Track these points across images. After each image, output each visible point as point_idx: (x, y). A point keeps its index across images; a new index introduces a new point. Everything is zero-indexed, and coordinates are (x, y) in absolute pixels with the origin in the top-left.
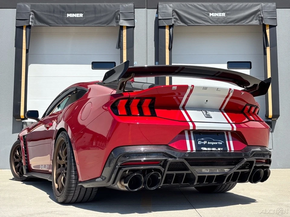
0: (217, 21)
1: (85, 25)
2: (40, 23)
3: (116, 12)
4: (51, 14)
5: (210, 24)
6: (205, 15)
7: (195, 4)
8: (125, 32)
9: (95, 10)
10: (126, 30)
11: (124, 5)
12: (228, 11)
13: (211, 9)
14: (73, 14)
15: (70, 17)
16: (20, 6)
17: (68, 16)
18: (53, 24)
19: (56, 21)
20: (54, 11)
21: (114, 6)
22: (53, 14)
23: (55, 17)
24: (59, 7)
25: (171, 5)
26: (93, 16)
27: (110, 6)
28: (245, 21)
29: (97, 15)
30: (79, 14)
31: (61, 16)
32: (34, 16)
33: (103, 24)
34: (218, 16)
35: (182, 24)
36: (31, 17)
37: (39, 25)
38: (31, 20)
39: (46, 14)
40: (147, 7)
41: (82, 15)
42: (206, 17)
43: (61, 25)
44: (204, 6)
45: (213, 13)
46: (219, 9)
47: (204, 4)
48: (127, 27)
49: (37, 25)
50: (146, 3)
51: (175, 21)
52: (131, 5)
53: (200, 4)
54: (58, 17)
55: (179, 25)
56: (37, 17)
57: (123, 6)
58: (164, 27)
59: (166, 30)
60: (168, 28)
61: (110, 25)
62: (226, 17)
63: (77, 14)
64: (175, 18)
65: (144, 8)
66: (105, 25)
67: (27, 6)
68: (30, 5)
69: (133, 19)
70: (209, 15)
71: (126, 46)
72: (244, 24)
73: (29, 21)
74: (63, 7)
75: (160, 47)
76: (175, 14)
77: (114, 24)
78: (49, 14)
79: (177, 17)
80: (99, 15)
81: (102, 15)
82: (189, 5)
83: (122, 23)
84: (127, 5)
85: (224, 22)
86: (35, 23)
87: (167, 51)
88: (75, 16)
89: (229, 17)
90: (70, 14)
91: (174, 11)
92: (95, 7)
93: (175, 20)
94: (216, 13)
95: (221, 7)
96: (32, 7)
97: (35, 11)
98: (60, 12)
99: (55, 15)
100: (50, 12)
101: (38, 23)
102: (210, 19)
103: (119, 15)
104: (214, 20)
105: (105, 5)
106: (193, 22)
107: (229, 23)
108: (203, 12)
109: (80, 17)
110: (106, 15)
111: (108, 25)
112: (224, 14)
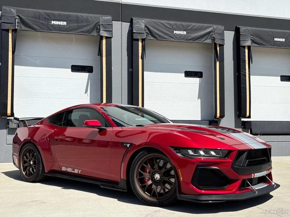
0: (180, 38)
1: (68, 33)
2: (26, 28)
3: (97, 23)
4: (36, 20)
5: (174, 40)
6: (171, 32)
7: (163, 22)
8: (104, 41)
9: (78, 20)
10: (105, 40)
11: (104, 18)
12: (188, 30)
13: (175, 27)
14: (58, 22)
15: (55, 24)
16: (5, 9)
17: (52, 23)
18: (38, 29)
19: (42, 26)
20: (39, 17)
21: (95, 17)
22: (38, 20)
23: (40, 22)
24: (44, 14)
25: (143, 21)
26: (76, 24)
27: (91, 17)
28: (201, 40)
29: (79, 24)
30: (63, 22)
31: (46, 23)
32: (19, 21)
33: (85, 33)
34: (180, 33)
35: (152, 38)
36: (17, 21)
37: (25, 29)
38: (17, 24)
39: (31, 20)
40: (122, 20)
41: (66, 23)
42: (171, 34)
43: (46, 31)
44: (170, 24)
45: (176, 31)
46: (181, 28)
47: (170, 22)
48: (107, 38)
49: (23, 29)
50: (121, 17)
51: (147, 36)
52: (109, 18)
53: (167, 22)
54: (43, 24)
55: (149, 38)
56: (22, 21)
57: (102, 18)
58: (138, 40)
59: (139, 42)
60: (141, 41)
61: (91, 34)
62: (187, 35)
63: (61, 22)
64: (147, 33)
65: (119, 21)
66: (87, 33)
67: (12, 10)
68: (15, 10)
69: (111, 31)
70: (174, 32)
71: (105, 54)
72: (200, 42)
73: (16, 25)
74: (48, 15)
75: (134, 57)
76: (146, 29)
77: (95, 33)
78: (34, 20)
79: (148, 32)
80: (81, 24)
81: (84, 24)
82: (158, 23)
83: (102, 33)
84: (106, 18)
85: (185, 39)
86: (21, 27)
87: (140, 60)
88: (59, 24)
89: (189, 35)
90: (55, 22)
91: (146, 26)
92: (77, 17)
93: (147, 34)
94: (179, 31)
95: (183, 26)
96: (17, 11)
97: (20, 16)
98: (45, 18)
99: (40, 21)
100: (35, 18)
101: (24, 28)
102: (175, 36)
103: (99, 26)
104: (178, 37)
105: (86, 16)
106: (162, 38)
107: (189, 40)
108: (169, 29)
109: (64, 24)
110: (88, 25)
111: (89, 34)
112: (185, 33)
